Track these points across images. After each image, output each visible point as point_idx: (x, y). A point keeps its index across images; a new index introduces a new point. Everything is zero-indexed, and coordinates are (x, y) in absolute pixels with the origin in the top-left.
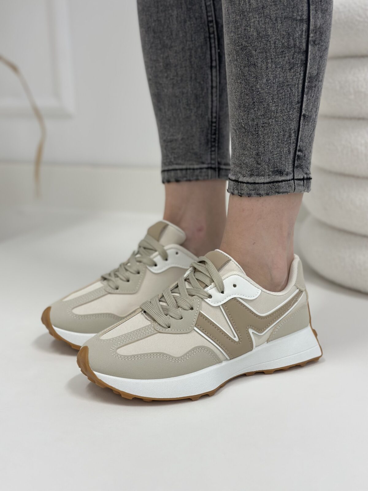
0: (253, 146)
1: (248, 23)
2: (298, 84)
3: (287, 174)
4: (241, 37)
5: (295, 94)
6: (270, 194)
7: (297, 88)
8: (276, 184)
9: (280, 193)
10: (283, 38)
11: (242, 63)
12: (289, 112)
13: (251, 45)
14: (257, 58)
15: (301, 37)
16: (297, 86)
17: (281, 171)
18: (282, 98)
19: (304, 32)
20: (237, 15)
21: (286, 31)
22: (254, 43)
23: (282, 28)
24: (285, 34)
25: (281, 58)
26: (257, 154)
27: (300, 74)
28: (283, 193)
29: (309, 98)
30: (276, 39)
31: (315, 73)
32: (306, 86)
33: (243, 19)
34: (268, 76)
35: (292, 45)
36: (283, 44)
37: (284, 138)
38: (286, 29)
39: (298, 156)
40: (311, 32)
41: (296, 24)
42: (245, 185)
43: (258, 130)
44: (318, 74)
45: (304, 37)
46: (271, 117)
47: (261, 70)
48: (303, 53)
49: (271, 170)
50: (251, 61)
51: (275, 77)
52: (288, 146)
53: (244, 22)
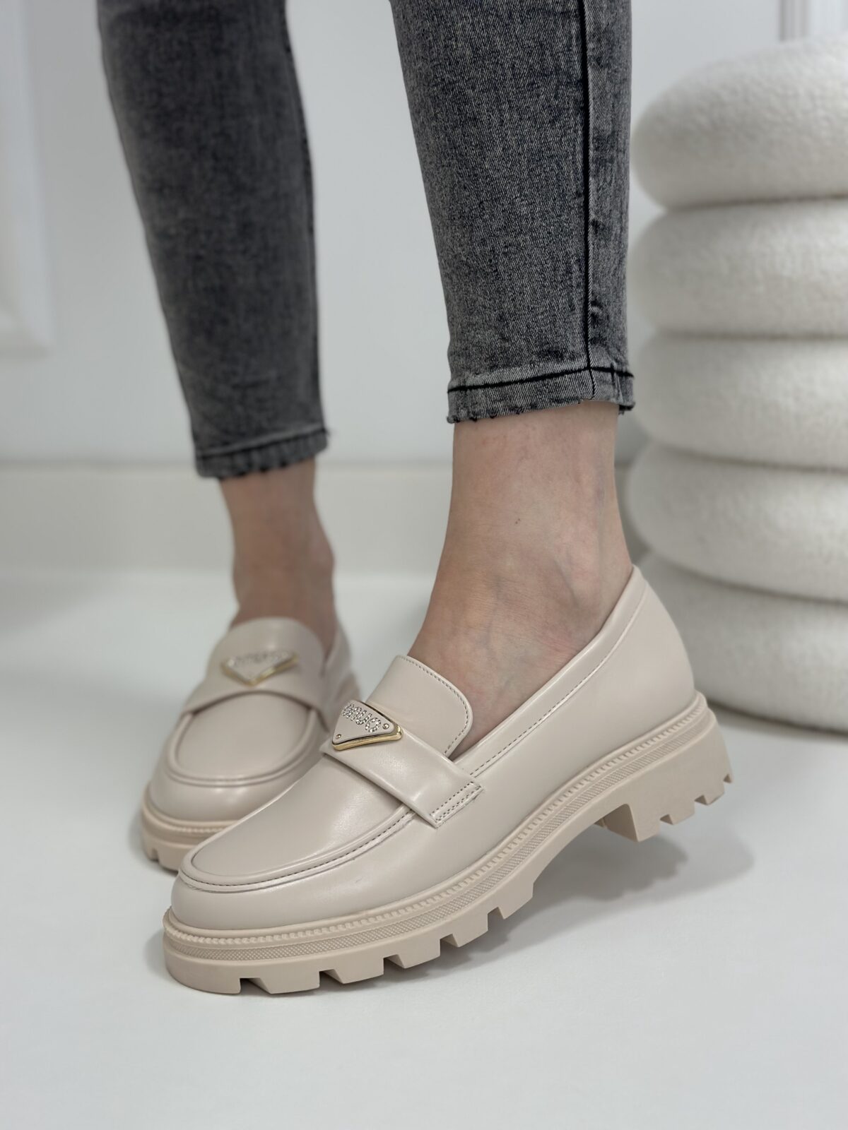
0: (490, 300)
1: (450, 32)
2: (573, 155)
3: (572, 358)
4: (440, 64)
5: (569, 176)
6: (540, 405)
7: (573, 163)
8: (551, 382)
9: (561, 402)
10: (530, 54)
11: (448, 121)
12: (560, 216)
13: (463, 78)
14: (479, 105)
15: (569, 50)
16: (571, 158)
17: (556, 352)
18: (542, 187)
19: (574, 39)
20: (425, 20)
21: (534, 39)
22: (469, 72)
23: (525, 33)
24: (533, 45)
25: (531, 97)
26: (501, 318)
27: (575, 131)
28: (568, 400)
29: (601, 184)
30: (514, 57)
31: (608, 129)
32: (590, 159)
33: (439, 25)
34: (507, 141)
35: (551, 68)
36: (531, 67)
37: (555, 275)
38: (534, 33)
39: (593, 315)
40: (590, 38)
41: (555, 23)
42: (480, 391)
43: (497, 264)
44: (613, 132)
45: (575, 49)
46: (522, 230)
47: (490, 128)
48: (576, 87)
49: (535, 349)
50: (467, 113)
51: (521, 142)
52: (568, 294)
53: (442, 31)
